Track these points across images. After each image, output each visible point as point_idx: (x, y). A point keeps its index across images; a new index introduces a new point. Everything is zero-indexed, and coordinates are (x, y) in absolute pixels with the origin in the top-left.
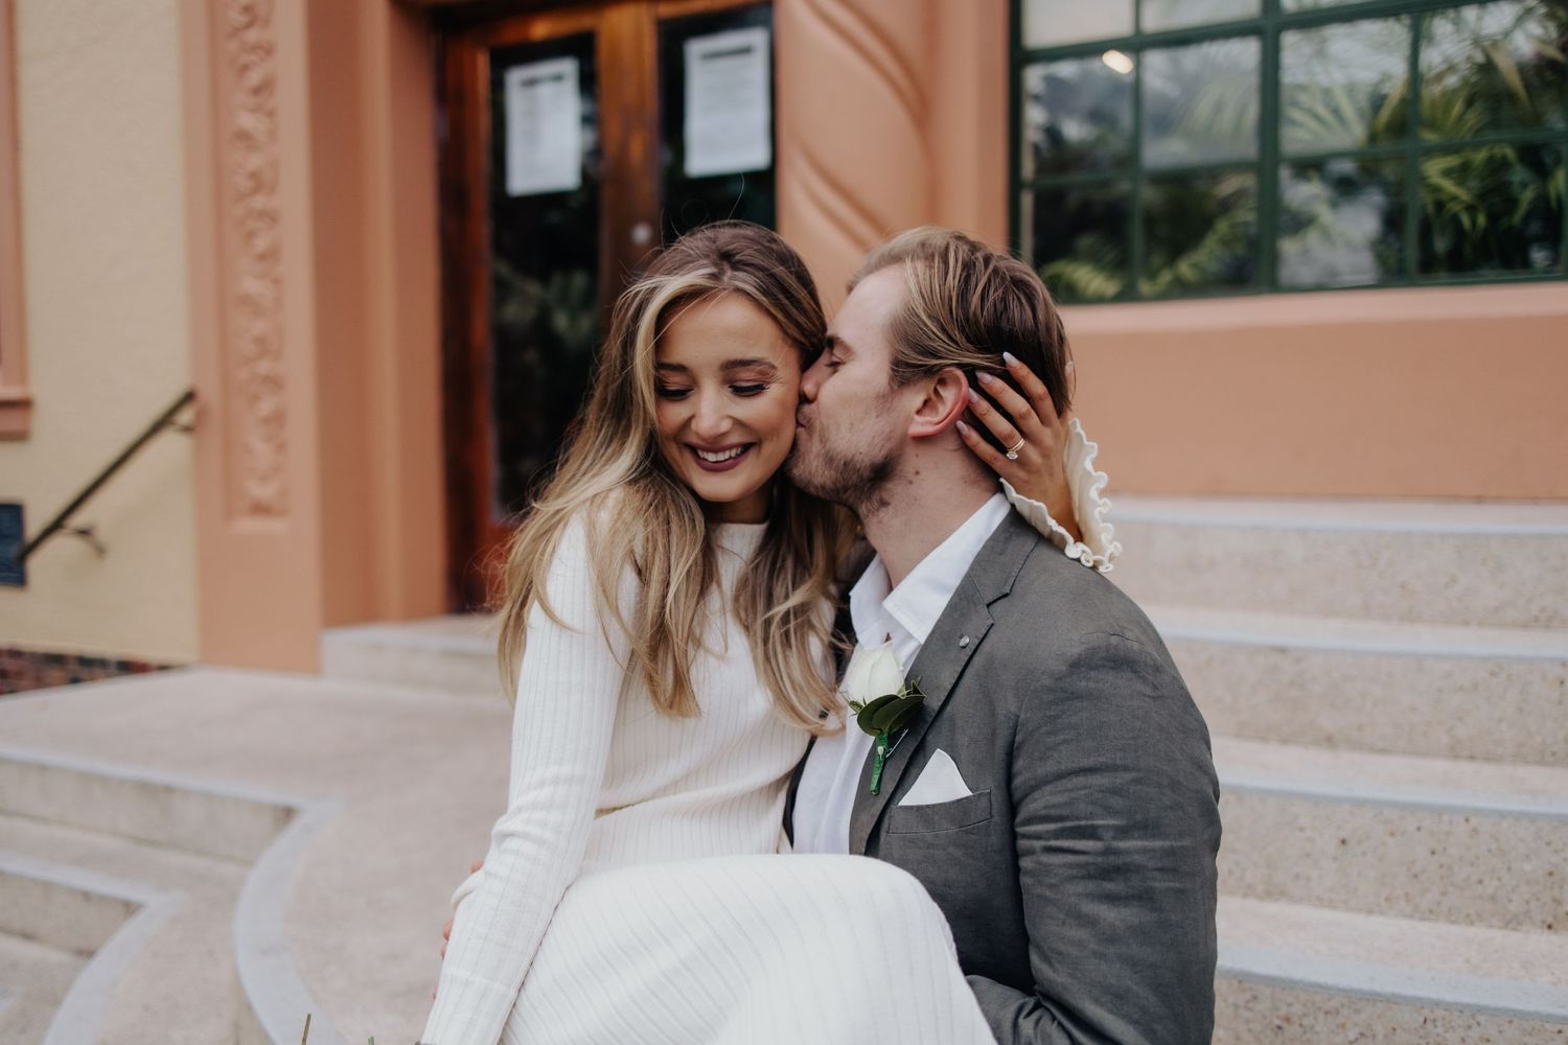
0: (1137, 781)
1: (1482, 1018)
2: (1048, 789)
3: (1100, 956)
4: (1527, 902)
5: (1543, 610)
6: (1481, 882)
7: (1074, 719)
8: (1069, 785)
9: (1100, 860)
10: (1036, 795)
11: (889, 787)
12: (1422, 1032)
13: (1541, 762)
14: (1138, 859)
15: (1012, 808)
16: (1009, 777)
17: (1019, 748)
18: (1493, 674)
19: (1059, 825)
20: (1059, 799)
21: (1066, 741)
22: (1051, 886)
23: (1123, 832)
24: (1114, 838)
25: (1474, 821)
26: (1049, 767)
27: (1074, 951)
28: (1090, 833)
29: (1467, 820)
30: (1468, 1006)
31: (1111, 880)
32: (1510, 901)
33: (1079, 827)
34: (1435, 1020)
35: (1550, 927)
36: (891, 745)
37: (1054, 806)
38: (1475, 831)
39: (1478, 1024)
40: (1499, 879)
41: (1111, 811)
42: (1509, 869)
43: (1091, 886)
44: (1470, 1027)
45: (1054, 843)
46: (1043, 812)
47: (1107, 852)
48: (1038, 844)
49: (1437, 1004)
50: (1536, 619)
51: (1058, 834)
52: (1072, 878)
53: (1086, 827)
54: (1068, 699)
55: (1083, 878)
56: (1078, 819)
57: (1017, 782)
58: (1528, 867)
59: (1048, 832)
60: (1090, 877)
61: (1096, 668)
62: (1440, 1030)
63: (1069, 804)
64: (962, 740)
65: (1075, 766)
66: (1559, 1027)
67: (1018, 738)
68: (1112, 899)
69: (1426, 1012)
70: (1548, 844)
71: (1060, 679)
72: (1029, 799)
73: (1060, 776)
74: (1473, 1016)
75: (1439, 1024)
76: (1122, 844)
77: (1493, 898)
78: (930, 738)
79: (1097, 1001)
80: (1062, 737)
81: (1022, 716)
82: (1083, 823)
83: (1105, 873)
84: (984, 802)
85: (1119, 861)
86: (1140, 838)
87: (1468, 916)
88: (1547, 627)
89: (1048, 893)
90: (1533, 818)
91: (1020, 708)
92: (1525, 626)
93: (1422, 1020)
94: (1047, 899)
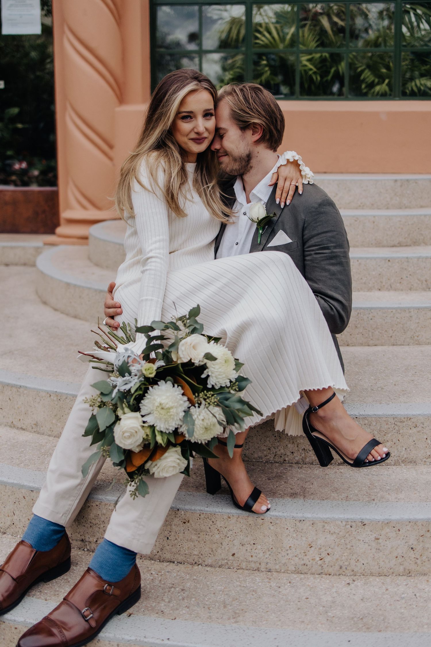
0: (337, 234)
1: (372, 311)
2: (315, 238)
3: (330, 279)
4: (374, 283)
5: (361, 203)
6: (362, 279)
7: (321, 219)
8: (321, 236)
9: (330, 255)
10: (312, 240)
11: (264, 242)
12: (357, 317)
13: (368, 247)
14: (339, 254)
15: (304, 243)
16: (303, 236)
17: (306, 228)
18: (356, 221)
19: (319, 247)
20: (319, 240)
21: (319, 225)
22: (317, 263)
23: (335, 247)
24: (333, 249)
25: (360, 261)
26: (315, 232)
27: (324, 279)
28: (327, 248)
29: (358, 261)
30: (369, 308)
31: (332, 260)
32: (369, 283)
33: (324, 247)
34: (360, 313)
35: (380, 290)
36: (263, 230)
37: (317, 242)
38: (360, 264)
39: (372, 312)
40: (367, 277)
41: (332, 242)
42: (369, 274)
43: (328, 262)
44: (369, 314)
45: (317, 252)
46: (314, 244)
47: (332, 252)
48: (313, 252)
49: (361, 308)
50: (360, 206)
51: (318, 250)
52: (323, 260)
53: (326, 247)
54: (319, 214)
55: (325, 260)
56: (324, 245)
57: (305, 237)
58: (374, 273)
59: (316, 249)
60: (327, 259)
61: (325, 205)
62: (362, 316)
63: (322, 241)
64: (287, 227)
65: (322, 231)
66: (392, 310)
67: (305, 225)
68: (333, 264)
69: (358, 311)
70: (379, 266)
71: (317, 209)
72: (309, 241)
73: (318, 234)
74: (370, 311)
75: (362, 314)
76: (335, 250)
77: (365, 283)
78: (275, 228)
79: (331, 290)
80: (318, 224)
81: (306, 219)
82: (325, 246)
83: (331, 258)
84: (296, 243)
85: (334, 254)
86: (338, 249)
87: (358, 289)
88: (363, 209)
89: (316, 265)
90: (375, 259)
91: (305, 217)
92: (357, 208)
93: (357, 313)
94: (316, 267)
